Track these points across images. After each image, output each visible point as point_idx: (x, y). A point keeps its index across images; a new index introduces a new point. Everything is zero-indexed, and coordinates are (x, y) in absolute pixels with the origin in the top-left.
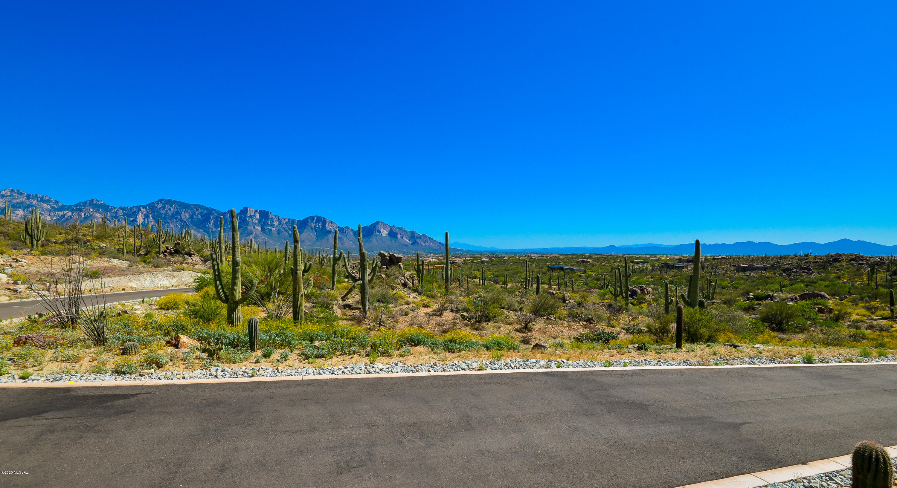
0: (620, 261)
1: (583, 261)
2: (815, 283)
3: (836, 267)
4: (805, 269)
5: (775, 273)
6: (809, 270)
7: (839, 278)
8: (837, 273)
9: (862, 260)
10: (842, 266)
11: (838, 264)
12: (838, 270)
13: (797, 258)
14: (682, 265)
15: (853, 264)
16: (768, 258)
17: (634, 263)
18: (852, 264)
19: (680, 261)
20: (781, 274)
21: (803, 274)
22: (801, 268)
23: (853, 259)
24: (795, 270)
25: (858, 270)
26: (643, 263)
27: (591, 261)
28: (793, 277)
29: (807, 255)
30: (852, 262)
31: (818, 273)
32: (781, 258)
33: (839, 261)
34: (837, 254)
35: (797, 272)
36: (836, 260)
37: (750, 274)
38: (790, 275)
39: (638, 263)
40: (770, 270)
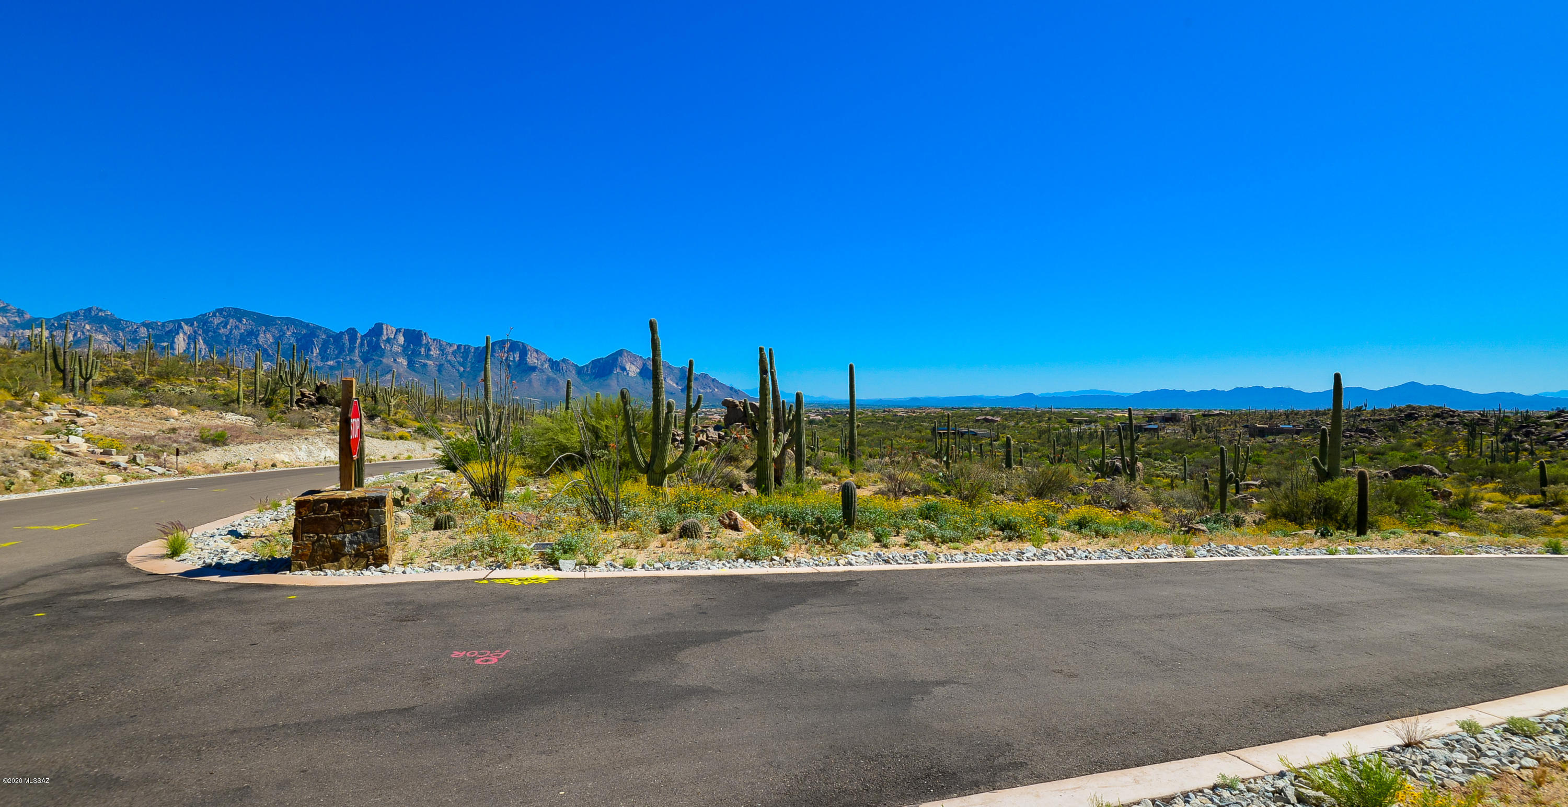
0: (1049, 419)
1: (986, 420)
2: (1383, 454)
3: (1412, 428)
4: (1363, 431)
5: (1314, 438)
6: (1371, 432)
7: (1420, 445)
8: (1414, 438)
9: (1452, 416)
10: (1421, 426)
11: (1414, 424)
12: (1415, 433)
14: (1156, 427)
15: (1438, 423)
16: (1296, 414)
17: (1074, 423)
19: (1151, 419)
21: (1362, 440)
22: (1359, 430)
23: (1437, 416)
24: (1347, 434)
25: (1448, 432)
26: (1089, 422)
27: (998, 419)
28: (1346, 444)
29: (1359, 409)
30: (1437, 419)
31: (1385, 438)
33: (1416, 419)
34: (1409, 406)
35: (1351, 436)
36: (1410, 417)
37: (1274, 441)
39: (1080, 423)
40: (1306, 434)
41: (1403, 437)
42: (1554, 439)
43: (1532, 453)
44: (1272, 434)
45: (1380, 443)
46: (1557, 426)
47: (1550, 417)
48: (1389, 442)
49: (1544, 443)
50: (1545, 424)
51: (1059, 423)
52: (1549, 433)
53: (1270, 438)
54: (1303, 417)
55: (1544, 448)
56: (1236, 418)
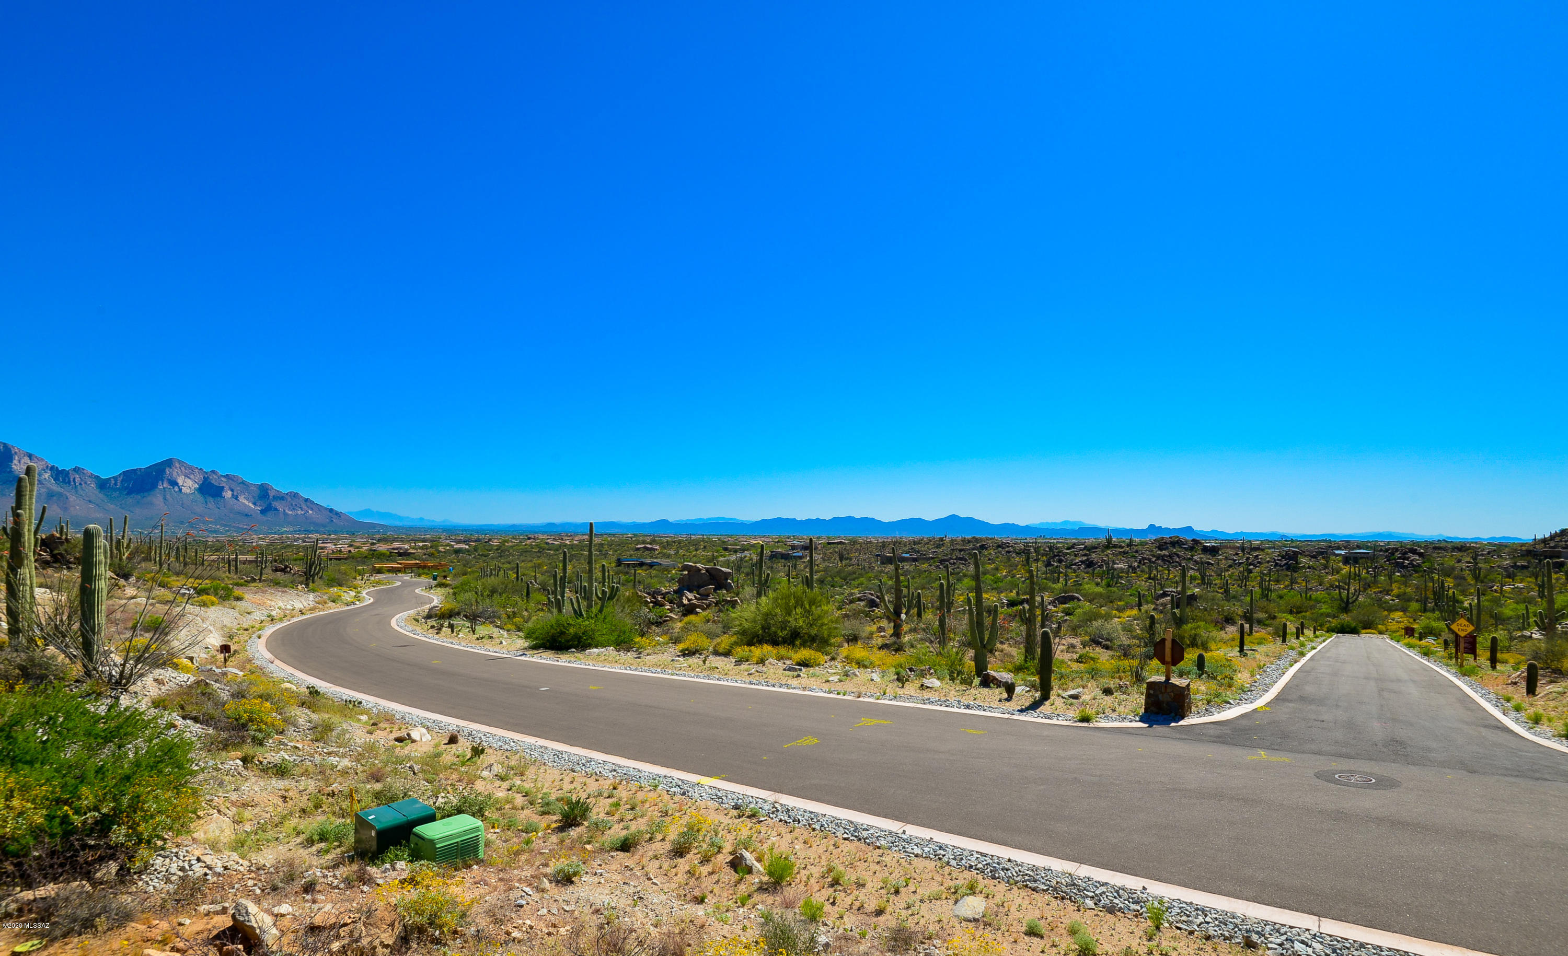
0: (705, 547)
1: (645, 548)
3: (986, 556)
4: (961, 559)
5: (930, 565)
6: (966, 560)
7: (997, 569)
8: (990, 564)
9: (1008, 547)
10: (990, 554)
11: (986, 552)
12: (989, 559)
13: (932, 543)
14: (800, 554)
15: (1001, 552)
16: (900, 543)
17: (730, 551)
19: (793, 547)
20: (937, 567)
21: (961, 566)
22: (958, 559)
23: (999, 546)
24: (950, 561)
25: (1009, 560)
26: (743, 550)
27: (657, 547)
29: (941, 540)
30: (1000, 549)
32: (915, 543)
33: (986, 549)
35: (954, 563)
36: (983, 547)
39: (735, 551)
40: (923, 562)
41: (984, 563)
42: (1075, 564)
44: (898, 561)
45: (972, 568)
46: (1076, 555)
47: (1068, 549)
49: (1070, 568)
50: (1067, 554)
51: (717, 552)
52: (1072, 560)
54: (905, 546)
55: (1069, 571)
56: (858, 546)
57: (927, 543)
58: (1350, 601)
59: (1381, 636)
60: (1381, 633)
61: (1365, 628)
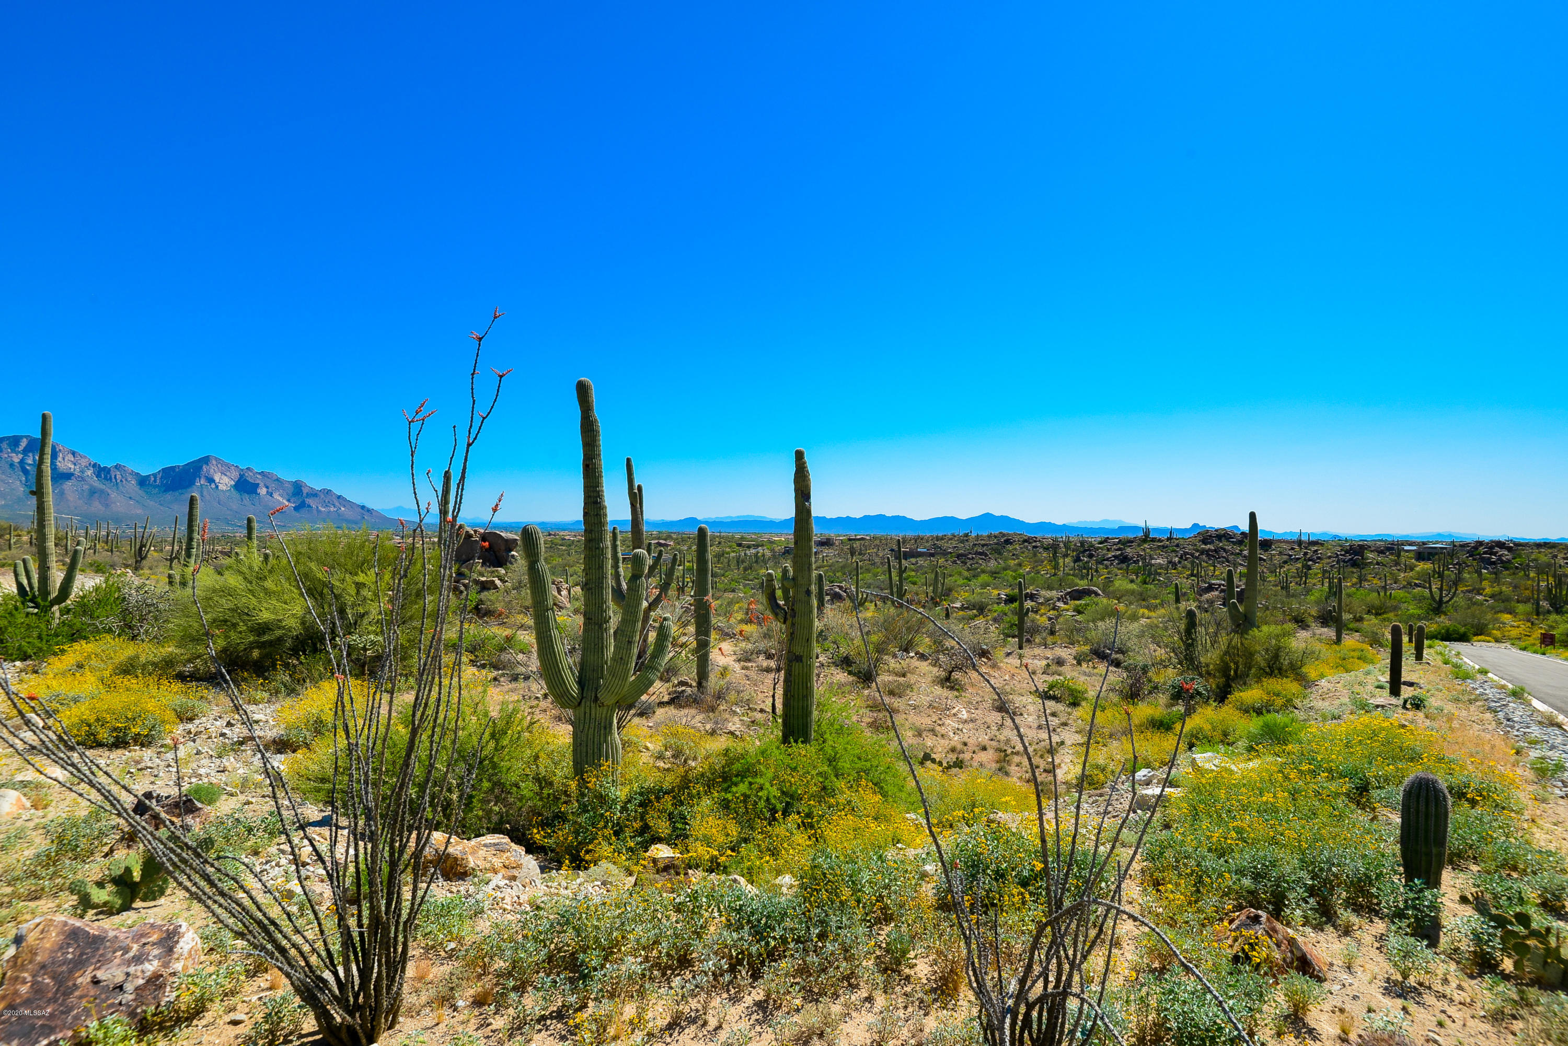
0: (720, 543)
2: (998, 573)
3: (1010, 551)
4: (981, 554)
5: (947, 561)
6: (986, 555)
7: (1020, 565)
8: (1014, 559)
9: (1035, 541)
10: (1017, 549)
11: (1010, 547)
12: (1014, 555)
18: (1027, 548)
20: (954, 562)
21: (980, 562)
22: (977, 553)
23: (1025, 541)
24: (970, 556)
25: (1035, 555)
26: (756, 546)
27: (671, 543)
29: (966, 535)
30: (1026, 544)
31: (996, 559)
32: (938, 538)
33: (1011, 543)
35: (973, 558)
36: (1008, 542)
37: (917, 563)
38: (966, 563)
39: (749, 547)
40: (940, 556)
41: (1006, 560)
42: (1107, 559)
43: (1097, 571)
44: (913, 556)
45: (992, 564)
46: (1108, 550)
47: (1101, 543)
48: (999, 563)
49: (1101, 563)
50: (1099, 548)
51: (730, 547)
52: (1104, 555)
53: (913, 560)
54: (927, 542)
55: (1101, 566)
56: (877, 542)
57: (951, 539)
58: (1445, 599)
59: (1497, 645)
60: (1497, 641)
61: (1476, 634)
